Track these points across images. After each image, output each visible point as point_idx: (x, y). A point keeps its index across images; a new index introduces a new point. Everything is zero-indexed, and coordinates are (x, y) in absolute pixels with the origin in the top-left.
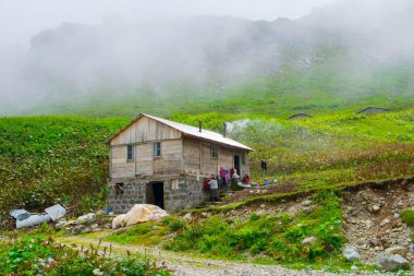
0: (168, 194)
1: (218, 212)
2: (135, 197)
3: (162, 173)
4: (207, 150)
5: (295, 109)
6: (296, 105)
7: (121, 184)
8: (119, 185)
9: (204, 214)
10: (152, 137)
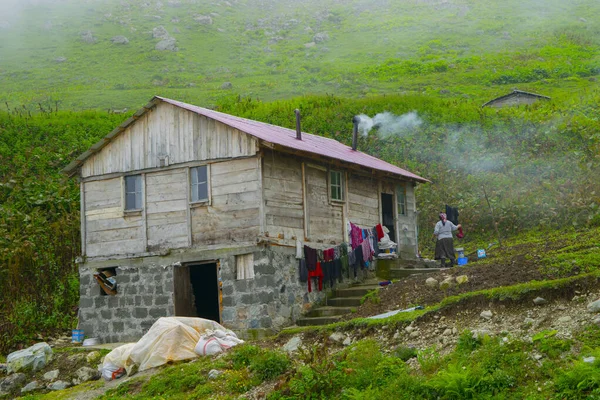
0: (229, 290)
1: (371, 330)
2: (148, 301)
3: (212, 240)
4: (319, 183)
5: (499, 82)
6: (498, 74)
7: (112, 271)
8: (107, 273)
9: (335, 336)
10: (184, 154)
